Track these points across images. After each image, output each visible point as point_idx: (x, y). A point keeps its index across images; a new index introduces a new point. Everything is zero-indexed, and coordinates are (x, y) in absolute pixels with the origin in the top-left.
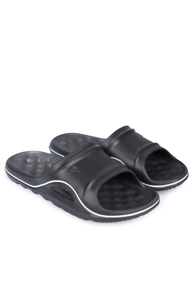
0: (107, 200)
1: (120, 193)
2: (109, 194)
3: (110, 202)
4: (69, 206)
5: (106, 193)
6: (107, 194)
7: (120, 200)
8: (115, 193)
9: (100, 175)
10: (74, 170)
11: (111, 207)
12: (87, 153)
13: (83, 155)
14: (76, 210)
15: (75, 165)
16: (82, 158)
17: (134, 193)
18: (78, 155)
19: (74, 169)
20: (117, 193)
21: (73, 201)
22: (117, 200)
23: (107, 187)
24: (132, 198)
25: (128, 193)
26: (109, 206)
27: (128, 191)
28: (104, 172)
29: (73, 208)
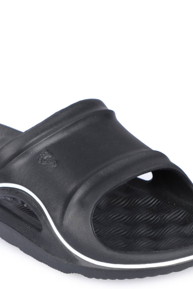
0: (118, 231)
1: (150, 216)
2: (125, 218)
3: (125, 235)
4: (32, 241)
5: (119, 216)
6: (120, 219)
7: (149, 232)
8: (140, 217)
9: (102, 173)
10: (45, 160)
11: (124, 246)
12: (76, 123)
13: (67, 128)
14: (46, 251)
15: (48, 149)
16: (64, 134)
17: (182, 217)
18: (56, 127)
19: (45, 158)
20: (143, 216)
21: (40, 230)
22: (142, 230)
23: (123, 202)
24: (175, 228)
25: (168, 217)
26: (122, 244)
27: (169, 213)
28: (111, 168)
29: (39, 246)
